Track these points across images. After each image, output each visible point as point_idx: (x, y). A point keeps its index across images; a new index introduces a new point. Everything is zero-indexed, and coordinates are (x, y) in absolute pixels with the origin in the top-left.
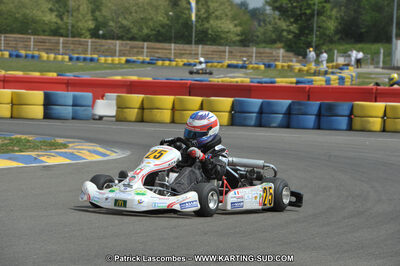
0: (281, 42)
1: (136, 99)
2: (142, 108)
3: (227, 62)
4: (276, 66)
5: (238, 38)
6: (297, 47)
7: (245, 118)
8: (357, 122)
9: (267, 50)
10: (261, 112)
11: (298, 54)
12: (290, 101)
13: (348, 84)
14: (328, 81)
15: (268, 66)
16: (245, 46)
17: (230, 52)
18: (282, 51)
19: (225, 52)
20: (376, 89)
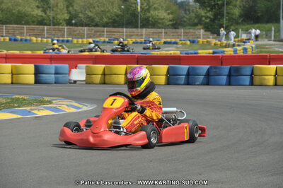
0: (201, 24)
1: (99, 68)
2: (104, 74)
3: (163, 40)
4: (198, 42)
5: (171, 23)
6: (213, 28)
7: (177, 79)
8: (257, 79)
9: (191, 30)
10: (188, 74)
11: (213, 33)
12: (208, 66)
13: (249, 53)
14: (235, 51)
15: (193, 42)
16: (175, 28)
17: (166, 33)
18: (202, 31)
19: (161, 33)
20: (270, 56)
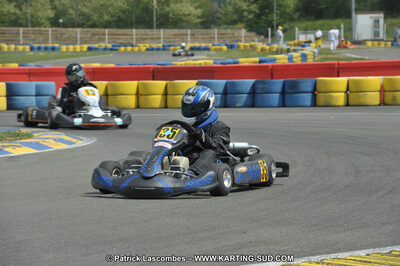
0: (242, 22)
1: (100, 86)
2: (106, 95)
3: (190, 45)
4: (238, 46)
5: (199, 20)
6: (260, 25)
8: (321, 98)
9: (229, 31)
10: (225, 93)
11: (259, 33)
12: (254, 80)
13: (310, 61)
14: (290, 59)
15: (231, 47)
16: (206, 28)
17: (192, 35)
18: (243, 32)
19: (186, 35)
20: (338, 64)
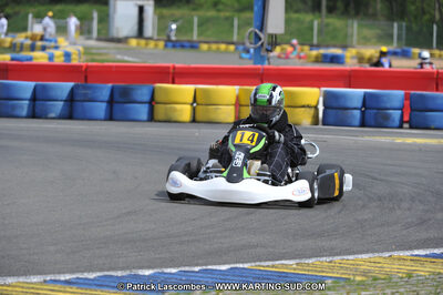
7: (13, 107)
8: (160, 111)
10: (34, 99)
20: (174, 68)
